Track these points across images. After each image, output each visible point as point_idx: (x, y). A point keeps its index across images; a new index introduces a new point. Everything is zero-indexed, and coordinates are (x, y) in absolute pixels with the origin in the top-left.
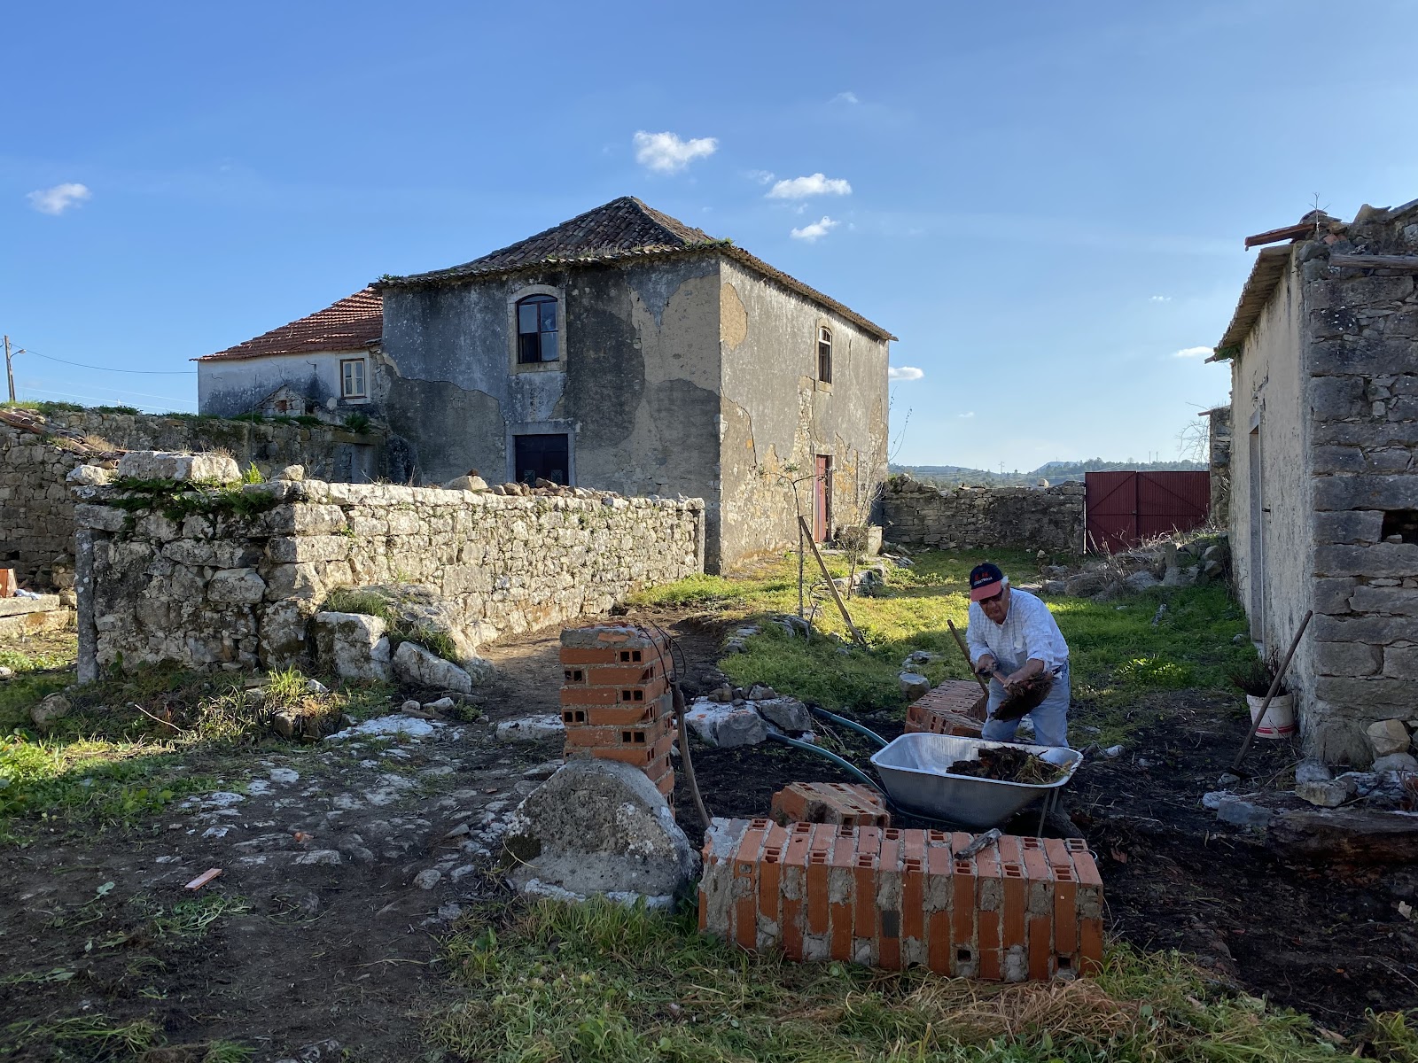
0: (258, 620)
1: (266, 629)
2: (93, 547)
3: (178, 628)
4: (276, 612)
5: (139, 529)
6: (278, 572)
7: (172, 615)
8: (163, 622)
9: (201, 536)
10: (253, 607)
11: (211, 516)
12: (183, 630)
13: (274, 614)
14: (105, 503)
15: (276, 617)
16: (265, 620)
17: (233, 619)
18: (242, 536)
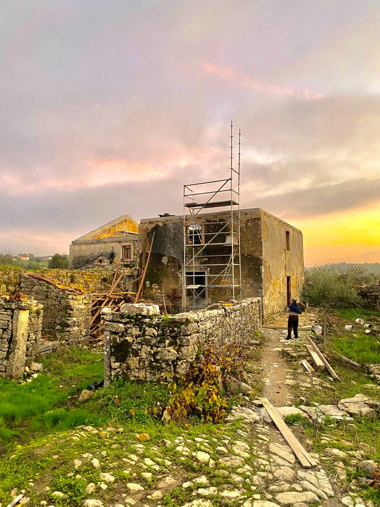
0: (175, 367)
1: (178, 370)
2: (110, 338)
3: (143, 368)
4: (182, 364)
5: (129, 332)
6: (182, 349)
7: (141, 364)
8: (138, 366)
9: (153, 335)
10: (173, 362)
11: (156, 328)
12: (144, 369)
13: (181, 364)
14: (115, 322)
15: (182, 366)
16: (178, 367)
17: (165, 366)
18: (169, 335)
